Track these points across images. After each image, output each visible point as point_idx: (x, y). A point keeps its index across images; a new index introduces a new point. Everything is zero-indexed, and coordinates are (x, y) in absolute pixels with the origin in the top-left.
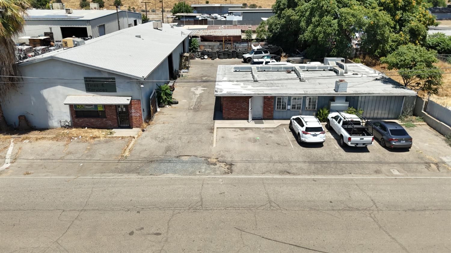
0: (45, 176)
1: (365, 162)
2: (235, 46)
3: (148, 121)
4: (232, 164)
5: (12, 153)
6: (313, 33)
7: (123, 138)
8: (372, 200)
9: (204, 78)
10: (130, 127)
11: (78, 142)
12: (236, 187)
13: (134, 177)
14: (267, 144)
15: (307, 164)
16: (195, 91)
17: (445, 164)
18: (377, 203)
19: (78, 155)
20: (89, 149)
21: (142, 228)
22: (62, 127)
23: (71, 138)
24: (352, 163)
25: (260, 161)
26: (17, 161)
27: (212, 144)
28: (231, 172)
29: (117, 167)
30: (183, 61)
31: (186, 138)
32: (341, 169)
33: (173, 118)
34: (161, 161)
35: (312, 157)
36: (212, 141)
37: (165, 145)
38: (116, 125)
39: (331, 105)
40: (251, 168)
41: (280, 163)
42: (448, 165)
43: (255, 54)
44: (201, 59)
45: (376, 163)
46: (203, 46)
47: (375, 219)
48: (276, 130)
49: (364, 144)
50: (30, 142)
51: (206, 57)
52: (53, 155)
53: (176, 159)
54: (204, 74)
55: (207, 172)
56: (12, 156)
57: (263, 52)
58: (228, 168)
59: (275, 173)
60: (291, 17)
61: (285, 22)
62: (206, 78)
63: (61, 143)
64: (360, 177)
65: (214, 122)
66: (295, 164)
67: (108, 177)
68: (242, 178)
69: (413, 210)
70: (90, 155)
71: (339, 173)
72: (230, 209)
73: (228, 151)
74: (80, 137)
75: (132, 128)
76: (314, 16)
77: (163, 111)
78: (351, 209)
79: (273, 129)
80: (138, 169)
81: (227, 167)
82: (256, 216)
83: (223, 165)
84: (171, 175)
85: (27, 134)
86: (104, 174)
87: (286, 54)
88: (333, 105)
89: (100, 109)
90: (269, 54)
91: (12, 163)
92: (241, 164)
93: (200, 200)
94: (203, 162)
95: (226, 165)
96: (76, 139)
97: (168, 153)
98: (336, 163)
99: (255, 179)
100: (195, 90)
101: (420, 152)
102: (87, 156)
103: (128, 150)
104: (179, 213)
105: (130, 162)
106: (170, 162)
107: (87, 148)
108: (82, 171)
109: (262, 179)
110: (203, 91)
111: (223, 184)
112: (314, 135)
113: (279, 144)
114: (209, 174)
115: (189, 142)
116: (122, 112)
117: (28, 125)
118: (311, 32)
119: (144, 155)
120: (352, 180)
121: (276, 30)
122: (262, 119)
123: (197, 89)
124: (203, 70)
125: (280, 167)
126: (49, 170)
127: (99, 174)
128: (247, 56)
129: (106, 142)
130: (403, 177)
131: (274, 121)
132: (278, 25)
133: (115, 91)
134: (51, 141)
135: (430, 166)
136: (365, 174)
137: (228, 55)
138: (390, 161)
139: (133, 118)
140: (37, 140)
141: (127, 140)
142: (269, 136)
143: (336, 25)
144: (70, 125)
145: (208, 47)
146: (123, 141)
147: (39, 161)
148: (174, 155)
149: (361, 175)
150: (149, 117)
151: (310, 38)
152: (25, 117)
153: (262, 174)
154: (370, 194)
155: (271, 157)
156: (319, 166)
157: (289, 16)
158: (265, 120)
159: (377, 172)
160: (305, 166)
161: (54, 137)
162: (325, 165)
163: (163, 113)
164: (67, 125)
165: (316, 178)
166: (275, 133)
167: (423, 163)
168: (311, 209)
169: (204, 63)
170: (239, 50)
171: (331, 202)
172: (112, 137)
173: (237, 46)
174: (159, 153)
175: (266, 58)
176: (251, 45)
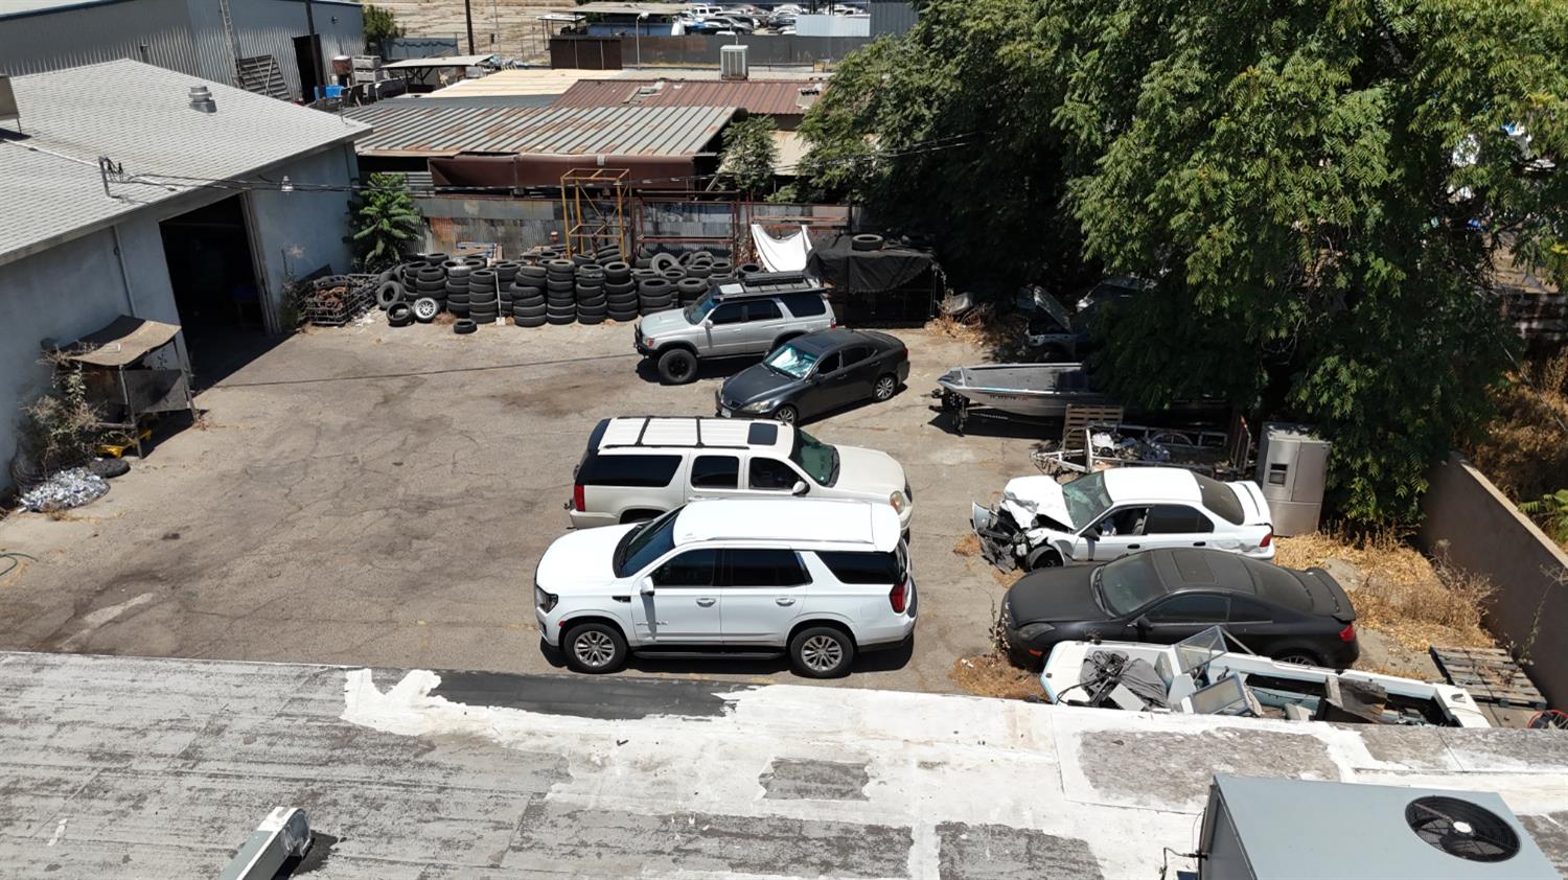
6: (1143, 208)
43: (718, 319)
57: (782, 306)
60: (1004, 50)
61: (957, 86)
76: (1168, 50)
87: (976, 302)
90: (825, 319)
118: (1130, 190)
128: (667, 326)
132: (920, 100)
137: (576, 297)
151: (1120, 246)
157: (988, 43)
173: (666, 227)
175: (785, 360)
176: (749, 228)
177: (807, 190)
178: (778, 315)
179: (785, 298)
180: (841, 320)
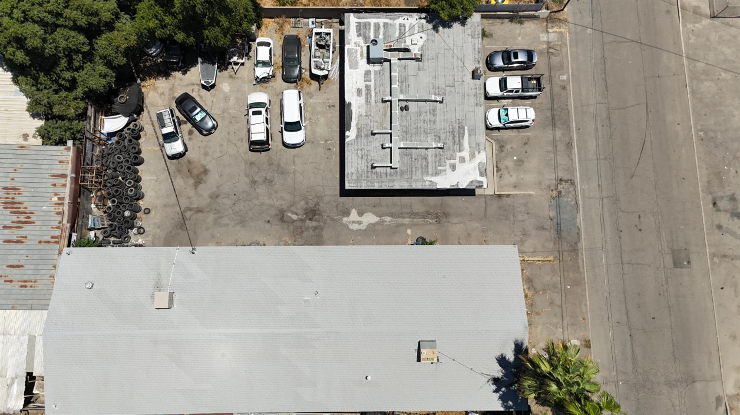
0: (586, 305)
4: (560, 180)
7: (522, 270)
15: (557, 129)
16: (365, 224)
17: (551, 43)
19: (556, 295)
21: (636, 225)
24: (552, 99)
25: (556, 160)
27: (529, 195)
28: (571, 180)
31: (519, 217)
32: (562, 109)
34: (559, 231)
37: (533, 232)
40: (565, 167)
48: (498, 142)
53: (555, 220)
55: (572, 196)
59: (571, 152)
66: (557, 137)
67: (585, 260)
68: (580, 173)
70: (553, 286)
86: (581, 265)
94: (558, 201)
95: (561, 184)
102: (555, 288)
103: (545, 259)
104: (621, 209)
105: (561, 253)
106: (559, 223)
107: (543, 294)
108: (577, 283)
109: (579, 161)
111: (588, 185)
113: (525, 144)
114: (575, 195)
115: (528, 214)
119: (551, 245)
120: (575, 107)
123: (358, 222)
125: (561, 147)
127: (581, 270)
130: (571, 76)
135: (552, 52)
142: (509, 149)
148: (549, 222)
154: (592, 102)
159: (564, 88)
160: (559, 131)
162: (557, 118)
165: (575, 128)
168: (610, 138)
171: (603, 126)
174: (548, 234)
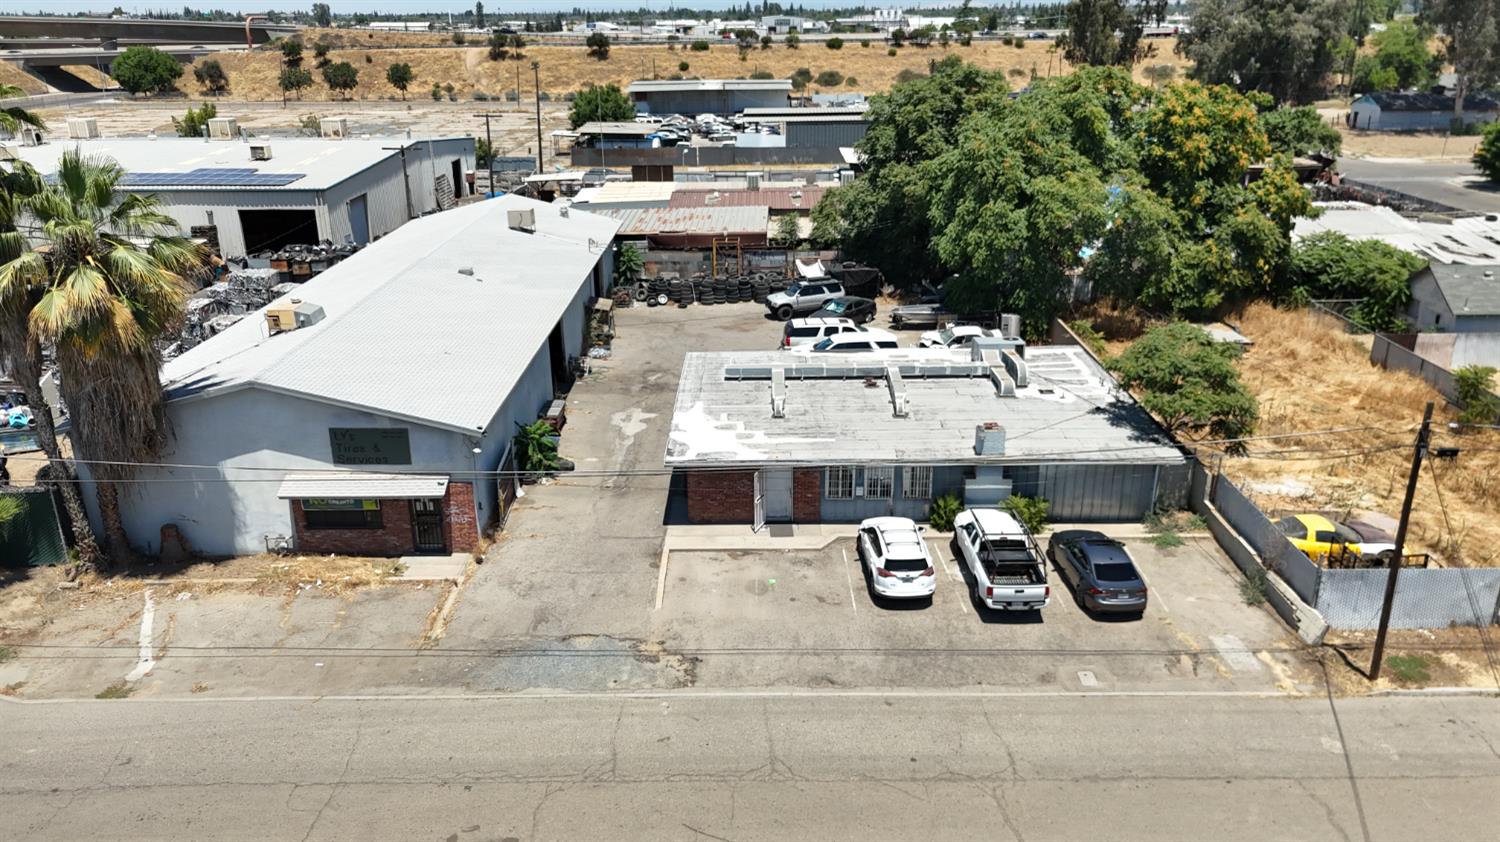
0: (243, 694)
1: (1024, 652)
2: (750, 262)
3: (490, 532)
4: (697, 659)
5: (154, 629)
6: (959, 245)
7: (427, 583)
8: (1010, 755)
9: (652, 379)
10: (445, 551)
11: (314, 597)
12: (697, 724)
13: (456, 696)
14: (793, 600)
15: (880, 658)
16: (622, 424)
17: (1215, 657)
18: (1018, 763)
19: (319, 637)
20: (345, 619)
21: (477, 828)
22: (270, 551)
23: (296, 586)
24: (991, 653)
25: (766, 652)
26: (169, 654)
27: (652, 601)
28: (693, 682)
29: (414, 668)
30: (594, 324)
31: (587, 582)
32: (961, 671)
33: (559, 519)
34: (521, 651)
35: (898, 637)
36: (654, 591)
37: (533, 603)
38: (409, 546)
39: (967, 487)
40: (742, 671)
41: (816, 654)
42: (1222, 660)
43: (802, 294)
44: (650, 305)
45: (1049, 653)
46: (656, 263)
47: (1003, 802)
48: (821, 558)
49: (1026, 604)
50: (194, 598)
51: (663, 299)
52: (256, 636)
53: (561, 646)
54: (653, 363)
55: (635, 681)
56: (154, 639)
57: (825, 289)
58: (686, 671)
59: (798, 683)
60: (906, 188)
61: (887, 202)
62: (659, 375)
63: (273, 601)
64: (1002, 693)
65: (665, 532)
66: (851, 658)
68: (717, 699)
69: (1095, 779)
70: (348, 636)
71: (954, 682)
72: (677, 778)
73: (689, 621)
74: (319, 582)
75: (450, 555)
76: (963, 195)
77: (532, 497)
78: (953, 777)
79: (814, 553)
80: (465, 675)
81: (684, 667)
82: (736, 795)
83: (674, 660)
84: (546, 692)
85: (183, 574)
86: (384, 689)
87: (896, 289)
88: (971, 486)
89: (367, 507)
90: (842, 293)
91: (157, 658)
92: (720, 657)
93: (610, 757)
94: (626, 653)
95: (681, 662)
96: (308, 587)
97: (542, 629)
98: (952, 655)
99: (748, 699)
100: (624, 420)
101: (1168, 621)
102: (340, 638)
103: (440, 622)
104: (561, 789)
105: (447, 653)
106: (546, 653)
107: (338, 616)
108: (331, 679)
109: (765, 699)
110: (644, 426)
111: (670, 714)
112: (907, 580)
113: (821, 599)
114: (639, 686)
115: (594, 595)
116: (425, 513)
117: (184, 550)
118: (955, 240)
119: (481, 633)
120: (978, 701)
121: (866, 219)
122: (791, 522)
123: (628, 419)
124: (651, 348)
125: (813, 665)
126: (252, 680)
127: (373, 690)
128: (779, 299)
129: (386, 597)
130: (1100, 694)
131: (823, 526)
132: (871, 207)
133: (408, 461)
134: (246, 596)
135: (1179, 661)
136: (1015, 686)
137: (728, 292)
138: (1087, 648)
139: (455, 527)
140: (210, 591)
141: (437, 589)
142: (800, 574)
143: (1023, 224)
144: (291, 546)
145: (670, 265)
146: (429, 594)
147: (223, 652)
148: (557, 633)
149: (1003, 688)
150: (495, 520)
151: (953, 257)
152: (177, 531)
153: (767, 685)
154: (1009, 737)
155: (796, 639)
156: (908, 662)
157: (899, 186)
158: (798, 523)
159: (1046, 679)
160: (873, 662)
161: (254, 584)
162: (921, 660)
163: (533, 502)
164: (283, 548)
165: (895, 698)
166: (819, 564)
167: (1162, 654)
168: (864, 777)
169: (654, 322)
170: (761, 278)
171: (913, 760)
172: (401, 582)
173: (753, 263)
174: (518, 631)
175: (832, 307)
176: (794, 262)
177: (816, 244)
178: (823, 292)
179: (826, 285)
180: (847, 294)
